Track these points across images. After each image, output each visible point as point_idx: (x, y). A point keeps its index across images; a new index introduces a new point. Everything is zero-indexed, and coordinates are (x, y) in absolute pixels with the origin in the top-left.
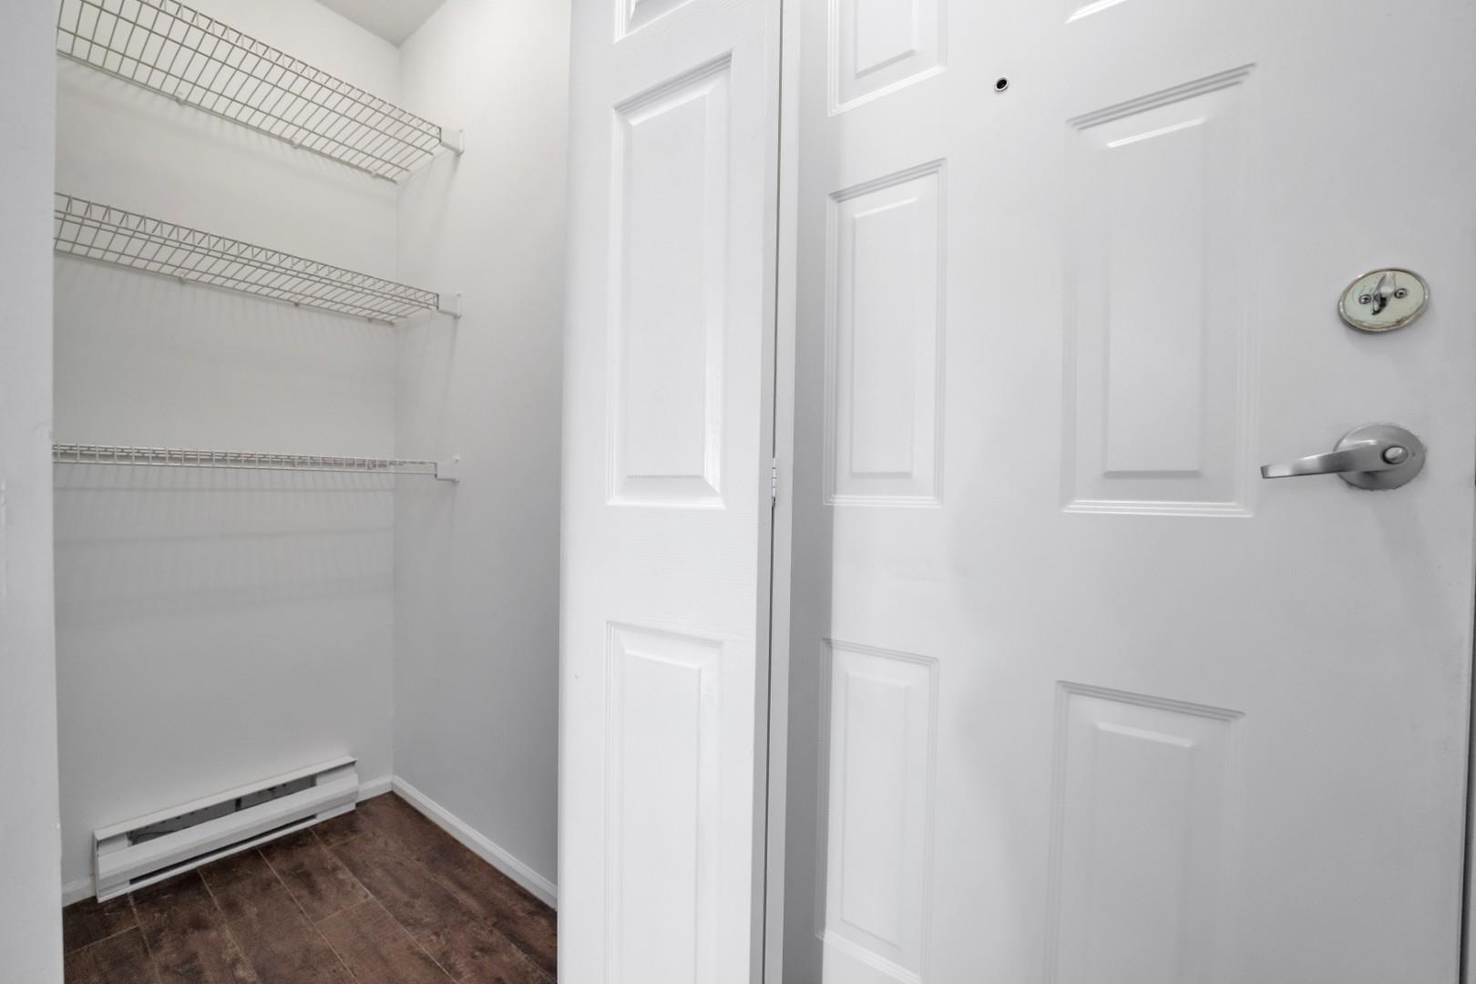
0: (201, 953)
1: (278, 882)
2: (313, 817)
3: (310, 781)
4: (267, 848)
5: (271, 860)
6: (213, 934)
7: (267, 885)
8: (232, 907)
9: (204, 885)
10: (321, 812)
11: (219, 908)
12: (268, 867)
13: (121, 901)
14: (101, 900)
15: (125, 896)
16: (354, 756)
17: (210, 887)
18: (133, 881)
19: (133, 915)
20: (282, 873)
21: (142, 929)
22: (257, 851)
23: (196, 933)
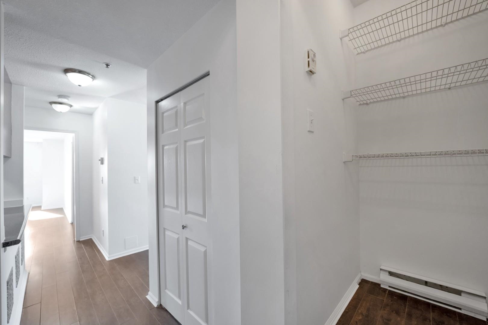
0: (392, 321)
1: (430, 321)
2: (460, 309)
3: (458, 292)
4: (434, 306)
5: (433, 312)
6: (399, 319)
7: (425, 319)
8: (410, 315)
9: (406, 303)
10: (464, 309)
11: (406, 313)
12: (430, 313)
13: (385, 290)
14: (382, 286)
15: (387, 289)
16: (486, 295)
17: (408, 304)
18: (389, 287)
19: (385, 296)
20: (433, 318)
21: (385, 301)
22: (430, 305)
23: (395, 314)
